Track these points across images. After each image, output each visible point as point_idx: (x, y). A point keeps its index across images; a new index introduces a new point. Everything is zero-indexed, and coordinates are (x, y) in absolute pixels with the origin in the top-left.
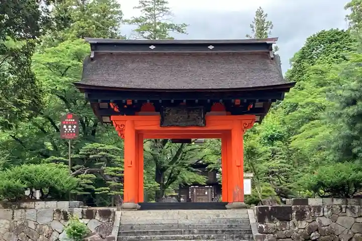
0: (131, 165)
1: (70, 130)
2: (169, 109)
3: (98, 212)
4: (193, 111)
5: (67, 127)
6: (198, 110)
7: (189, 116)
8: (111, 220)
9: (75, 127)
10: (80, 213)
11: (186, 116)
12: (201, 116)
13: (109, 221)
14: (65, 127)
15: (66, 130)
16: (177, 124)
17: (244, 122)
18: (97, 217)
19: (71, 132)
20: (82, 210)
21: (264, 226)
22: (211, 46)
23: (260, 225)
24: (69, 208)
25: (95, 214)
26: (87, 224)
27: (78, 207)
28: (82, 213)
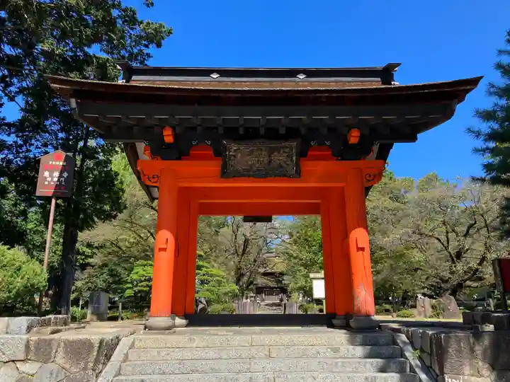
0: (165, 246)
2: (236, 148)
3: (62, 344)
4: (279, 152)
6: (287, 150)
8: (91, 365)
9: (66, 175)
10: (22, 348)
11: (267, 160)
12: (292, 160)
14: (47, 174)
15: (49, 179)
16: (251, 173)
18: (60, 358)
20: (28, 341)
22: (302, 74)
24: (7, 333)
25: (56, 352)
26: (32, 375)
27: (25, 332)
28: (27, 346)
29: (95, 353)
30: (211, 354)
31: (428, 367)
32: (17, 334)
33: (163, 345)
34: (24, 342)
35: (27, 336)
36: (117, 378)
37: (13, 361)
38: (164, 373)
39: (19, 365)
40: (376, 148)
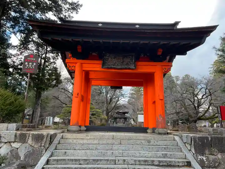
0: (77, 96)
1: (30, 66)
2: (108, 55)
3: (31, 135)
4: (127, 57)
5: (28, 64)
6: (131, 57)
7: (123, 61)
8: (43, 144)
9: (35, 64)
10: (13, 136)
11: (122, 61)
12: (132, 61)
13: (41, 146)
14: (26, 63)
15: (27, 66)
16: (115, 67)
17: (164, 67)
18: (30, 141)
19: (31, 68)
20: (16, 134)
21: (204, 159)
22: (137, 25)
23: (200, 157)
24: (7, 130)
25: (28, 138)
26: (17, 149)
27: (15, 130)
28: (16, 136)
29: (45, 140)
30: (96, 142)
31: (189, 150)
32: (11, 131)
33: (75, 138)
34: (14, 134)
35: (15, 132)
36: (54, 151)
37: (9, 142)
38: (75, 149)
39: (12, 144)
40: (168, 58)
